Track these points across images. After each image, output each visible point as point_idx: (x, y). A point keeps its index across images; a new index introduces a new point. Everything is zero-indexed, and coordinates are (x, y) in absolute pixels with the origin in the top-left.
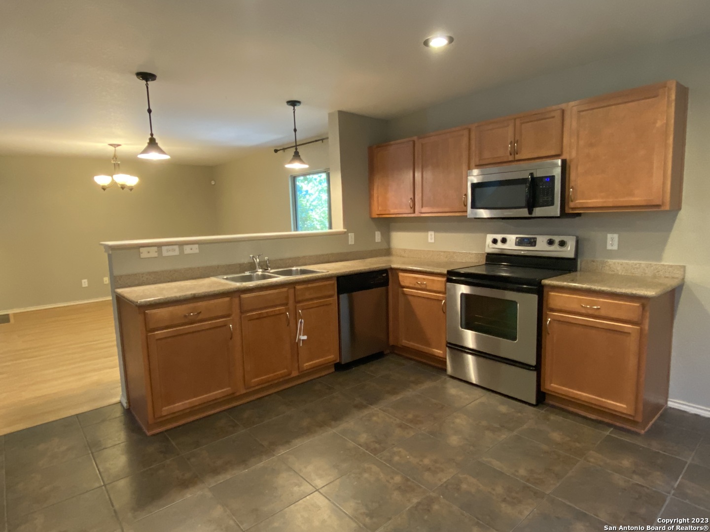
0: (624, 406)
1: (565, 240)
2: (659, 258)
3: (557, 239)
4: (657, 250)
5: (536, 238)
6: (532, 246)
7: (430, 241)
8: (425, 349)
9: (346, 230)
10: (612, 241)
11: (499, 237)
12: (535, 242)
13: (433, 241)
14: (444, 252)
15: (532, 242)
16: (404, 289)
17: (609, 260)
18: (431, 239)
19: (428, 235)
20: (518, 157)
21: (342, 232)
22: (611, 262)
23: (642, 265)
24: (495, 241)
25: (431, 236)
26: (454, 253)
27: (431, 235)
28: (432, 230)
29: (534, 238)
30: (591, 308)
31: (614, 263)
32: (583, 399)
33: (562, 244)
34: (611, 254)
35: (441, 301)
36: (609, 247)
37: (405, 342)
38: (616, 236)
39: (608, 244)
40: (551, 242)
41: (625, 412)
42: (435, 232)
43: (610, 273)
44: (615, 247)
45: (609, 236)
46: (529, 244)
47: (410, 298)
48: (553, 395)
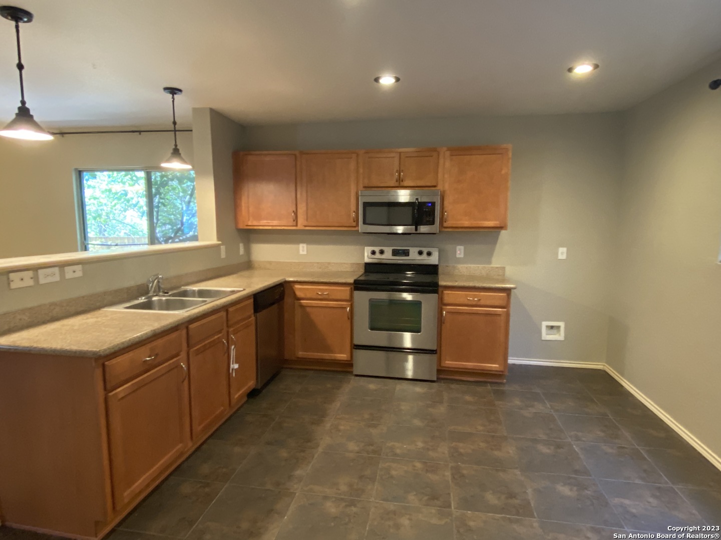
0: (497, 366)
1: (431, 251)
2: (490, 263)
3: (425, 250)
4: (488, 257)
5: (409, 250)
6: (406, 256)
7: (301, 252)
8: (327, 356)
9: (220, 242)
10: (460, 251)
11: (377, 249)
12: (408, 253)
13: (305, 253)
14: (318, 263)
15: (406, 253)
16: (302, 301)
17: (458, 265)
18: (303, 251)
19: (299, 247)
20: (402, 184)
21: (217, 244)
22: (460, 266)
23: (480, 268)
24: (373, 253)
25: (303, 249)
26: (329, 263)
27: (303, 247)
28: (303, 242)
29: (407, 250)
30: (473, 300)
31: (462, 267)
32: (469, 367)
33: (429, 254)
34: (459, 261)
35: (346, 308)
36: (458, 256)
37: (301, 354)
38: (462, 248)
39: (457, 254)
40: (420, 253)
41: (498, 369)
42: (307, 244)
43: (460, 274)
44: (462, 256)
45: (458, 247)
46: (403, 254)
47: (308, 309)
48: (447, 370)
